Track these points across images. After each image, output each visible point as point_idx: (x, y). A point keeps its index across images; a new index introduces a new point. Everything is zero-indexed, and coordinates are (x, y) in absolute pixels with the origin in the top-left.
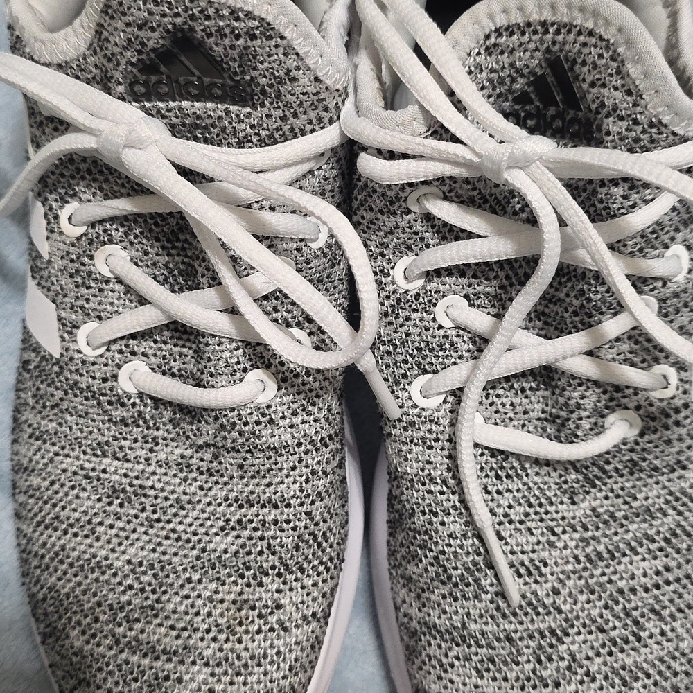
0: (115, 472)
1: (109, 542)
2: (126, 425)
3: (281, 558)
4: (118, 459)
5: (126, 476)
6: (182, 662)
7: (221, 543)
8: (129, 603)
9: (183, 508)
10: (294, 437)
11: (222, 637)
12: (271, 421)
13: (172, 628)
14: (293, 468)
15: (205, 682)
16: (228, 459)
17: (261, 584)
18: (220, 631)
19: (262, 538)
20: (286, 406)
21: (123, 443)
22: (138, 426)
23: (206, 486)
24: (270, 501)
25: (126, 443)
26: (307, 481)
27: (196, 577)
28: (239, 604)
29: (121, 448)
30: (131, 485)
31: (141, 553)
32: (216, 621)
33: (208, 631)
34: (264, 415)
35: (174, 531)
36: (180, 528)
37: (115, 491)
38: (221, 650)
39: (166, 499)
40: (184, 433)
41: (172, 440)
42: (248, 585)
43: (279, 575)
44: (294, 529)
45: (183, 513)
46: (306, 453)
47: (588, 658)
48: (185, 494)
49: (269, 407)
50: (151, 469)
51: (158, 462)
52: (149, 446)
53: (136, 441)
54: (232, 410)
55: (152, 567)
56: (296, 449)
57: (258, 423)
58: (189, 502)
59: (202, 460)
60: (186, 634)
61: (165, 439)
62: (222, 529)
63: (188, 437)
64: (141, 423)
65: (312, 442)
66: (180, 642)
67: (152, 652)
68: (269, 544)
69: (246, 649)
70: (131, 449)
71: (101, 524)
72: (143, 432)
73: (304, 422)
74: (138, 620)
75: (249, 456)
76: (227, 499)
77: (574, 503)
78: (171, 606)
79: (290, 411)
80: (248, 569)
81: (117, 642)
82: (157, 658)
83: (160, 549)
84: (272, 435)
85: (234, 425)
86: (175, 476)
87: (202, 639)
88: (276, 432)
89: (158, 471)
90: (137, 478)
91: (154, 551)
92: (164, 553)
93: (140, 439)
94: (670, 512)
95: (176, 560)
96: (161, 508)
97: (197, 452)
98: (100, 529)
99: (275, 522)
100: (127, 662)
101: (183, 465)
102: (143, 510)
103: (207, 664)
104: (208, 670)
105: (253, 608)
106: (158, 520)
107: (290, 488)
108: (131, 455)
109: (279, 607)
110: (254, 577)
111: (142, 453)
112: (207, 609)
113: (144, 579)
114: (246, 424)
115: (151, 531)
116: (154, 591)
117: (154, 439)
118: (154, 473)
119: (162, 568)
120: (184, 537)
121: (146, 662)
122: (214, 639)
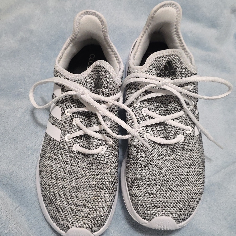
0: (69, 168)
1: (67, 182)
2: (72, 158)
3: (105, 186)
4: (70, 165)
5: (71, 169)
6: (83, 207)
7: (92, 183)
8: (71, 195)
9: (84, 176)
10: (109, 161)
11: (92, 202)
12: (104, 157)
13: (81, 200)
14: (109, 167)
15: (88, 212)
16: (95, 166)
17: (101, 191)
18: (91, 201)
19: (101, 181)
20: (108, 154)
21: (71, 162)
22: (75, 158)
23: (89, 172)
24: (104, 174)
25: (72, 162)
26: (112, 170)
27: (86, 190)
28: (96, 195)
29: (71, 163)
30: (72, 171)
31: (74, 185)
32: (90, 199)
33: (89, 201)
34: (103, 156)
35: (82, 181)
36: (83, 180)
37: (69, 172)
38: (91, 205)
39: (80, 174)
40: (85, 160)
41: (82, 162)
42: (98, 191)
43: (105, 190)
44: (109, 180)
45: (84, 177)
46: (112, 164)
47: (173, 187)
48: (84, 173)
49: (104, 154)
50: (77, 168)
51: (79, 166)
52: (77, 163)
53: (74, 161)
54: (96, 154)
55: (76, 188)
56: (110, 163)
57: (102, 157)
58: (85, 175)
59: (89, 166)
60: (83, 202)
61: (81, 162)
62: (93, 180)
63: (86, 162)
64: (76, 158)
65: (113, 162)
66: (82, 203)
67: (76, 205)
68: (103, 183)
69: (97, 205)
70: (73, 163)
71: (65, 178)
72: (76, 160)
73: (111, 157)
74: (73, 199)
75: (99, 165)
76: (94, 174)
77: (169, 156)
78: (80, 196)
79: (109, 155)
80: (98, 188)
81: (68, 203)
82: (77, 206)
83: (78, 184)
84: (105, 160)
85: (96, 158)
86: (82, 170)
87: (87, 203)
88: (105, 159)
89: (79, 168)
90: (74, 169)
91: (77, 184)
92: (79, 185)
93: (75, 161)
94: (191, 160)
95: (82, 187)
96: (79, 176)
97: (88, 165)
98: (65, 180)
99: (105, 178)
100: (70, 207)
101: (84, 168)
102: (75, 176)
103: (88, 208)
104: (88, 209)
105: (99, 196)
106: (78, 179)
107: (108, 171)
108: (73, 165)
109: (105, 197)
110: (99, 190)
111: (75, 164)
112: (89, 197)
113: (75, 190)
114: (99, 158)
115: (77, 181)
116: (77, 193)
117: (78, 161)
118: (78, 169)
119: (79, 188)
120: (84, 182)
121: (74, 207)
122: (90, 203)
